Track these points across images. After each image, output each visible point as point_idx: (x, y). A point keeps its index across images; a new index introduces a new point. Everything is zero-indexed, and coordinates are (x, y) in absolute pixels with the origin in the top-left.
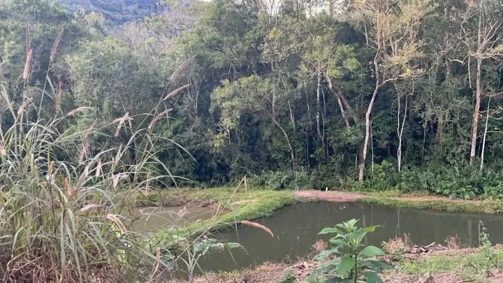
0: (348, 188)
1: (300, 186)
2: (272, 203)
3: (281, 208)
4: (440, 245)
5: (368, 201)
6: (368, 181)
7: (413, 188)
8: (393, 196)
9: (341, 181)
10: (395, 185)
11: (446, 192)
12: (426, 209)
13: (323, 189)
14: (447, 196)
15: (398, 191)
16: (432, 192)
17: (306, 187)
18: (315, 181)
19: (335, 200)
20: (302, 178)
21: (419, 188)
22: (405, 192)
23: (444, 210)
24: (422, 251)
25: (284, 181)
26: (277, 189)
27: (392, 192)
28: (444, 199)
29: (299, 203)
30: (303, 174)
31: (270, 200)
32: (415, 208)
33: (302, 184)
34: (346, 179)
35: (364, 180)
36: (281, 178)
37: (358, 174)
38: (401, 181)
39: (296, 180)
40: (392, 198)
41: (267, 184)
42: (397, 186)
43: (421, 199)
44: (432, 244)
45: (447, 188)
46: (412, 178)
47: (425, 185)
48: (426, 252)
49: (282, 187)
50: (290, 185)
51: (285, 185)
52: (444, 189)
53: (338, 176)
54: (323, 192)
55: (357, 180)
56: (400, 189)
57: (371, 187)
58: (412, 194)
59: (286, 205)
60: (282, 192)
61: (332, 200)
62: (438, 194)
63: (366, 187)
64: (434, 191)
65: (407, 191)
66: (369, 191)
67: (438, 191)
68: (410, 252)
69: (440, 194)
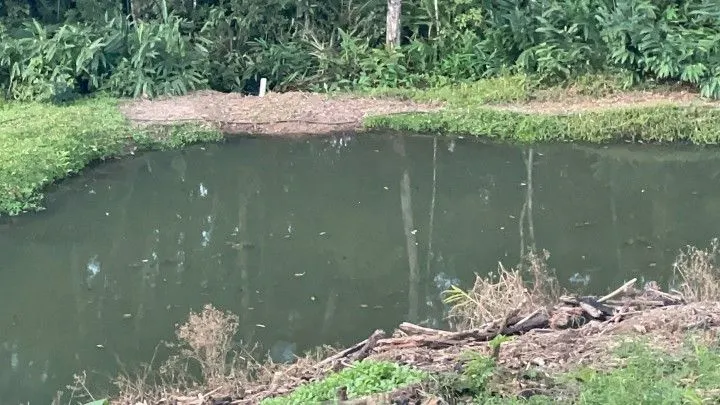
0: (346, 75)
1: (157, 79)
2: (35, 158)
3: (73, 176)
4: (652, 287)
5: (415, 124)
6: (417, 45)
7: (578, 67)
8: (508, 100)
9: (320, 51)
10: (514, 55)
11: (692, 72)
12: (620, 140)
13: (251, 88)
14: (692, 87)
15: (522, 77)
16: (642, 76)
17: (178, 83)
18: (218, 54)
19: (292, 129)
20: (160, 47)
21: (598, 65)
22: (547, 83)
23: (683, 143)
24: (587, 317)
25: (88, 64)
26: (63, 99)
27: (503, 84)
28: (684, 101)
29: (149, 148)
30: (168, 31)
31: (26, 147)
32: (583, 142)
33: (164, 71)
34: (338, 43)
35: (405, 42)
36: (75, 52)
37: (381, 21)
38: (539, 38)
39: (137, 59)
40: (500, 109)
41: (18, 79)
42: (522, 61)
43: (604, 106)
44: (625, 287)
45: (694, 59)
46: (574, 28)
47: (620, 53)
48: (602, 318)
49: (83, 88)
50: (115, 79)
51: (94, 80)
52: (685, 62)
53: (307, 32)
54: (249, 100)
55: (380, 42)
56: (533, 67)
57: (430, 67)
58: (574, 89)
59: (94, 162)
60: (81, 109)
61: (278, 130)
62: (662, 81)
63: (412, 67)
64: (651, 73)
65: (557, 78)
66: (421, 84)
67: (664, 70)
68: (544, 325)
69: (672, 81)
